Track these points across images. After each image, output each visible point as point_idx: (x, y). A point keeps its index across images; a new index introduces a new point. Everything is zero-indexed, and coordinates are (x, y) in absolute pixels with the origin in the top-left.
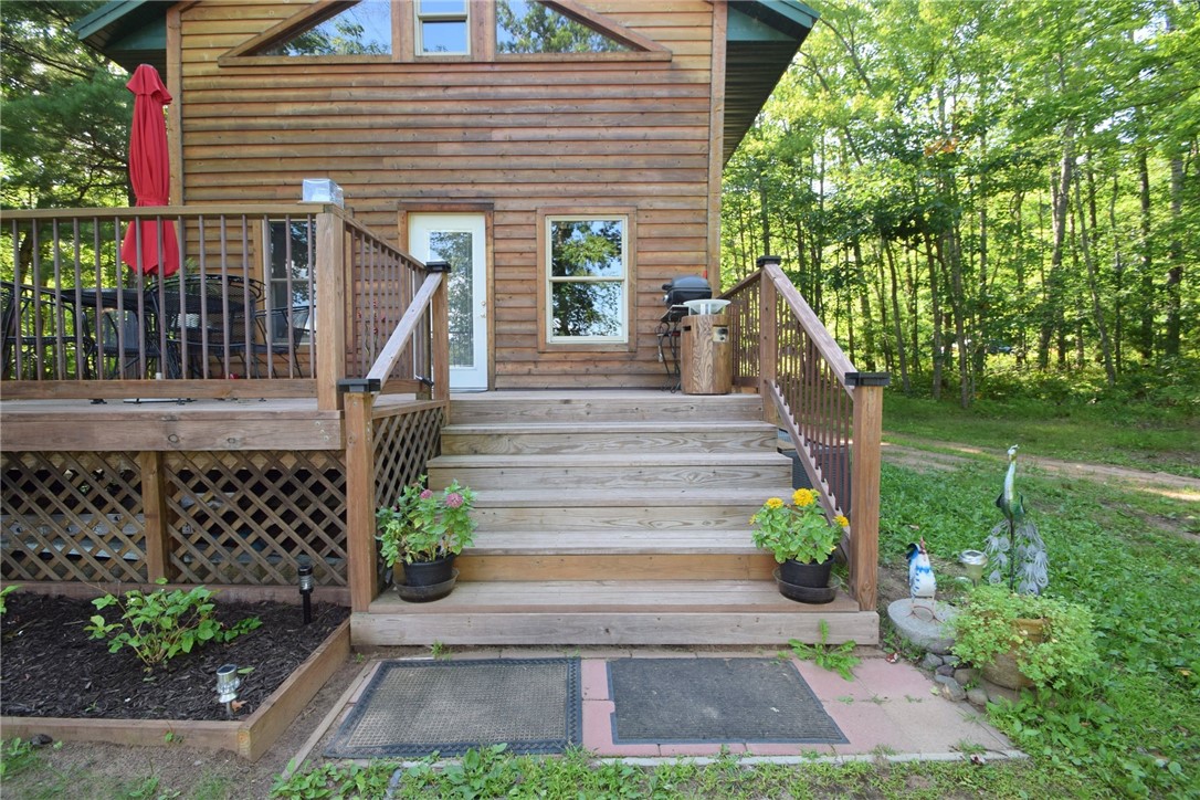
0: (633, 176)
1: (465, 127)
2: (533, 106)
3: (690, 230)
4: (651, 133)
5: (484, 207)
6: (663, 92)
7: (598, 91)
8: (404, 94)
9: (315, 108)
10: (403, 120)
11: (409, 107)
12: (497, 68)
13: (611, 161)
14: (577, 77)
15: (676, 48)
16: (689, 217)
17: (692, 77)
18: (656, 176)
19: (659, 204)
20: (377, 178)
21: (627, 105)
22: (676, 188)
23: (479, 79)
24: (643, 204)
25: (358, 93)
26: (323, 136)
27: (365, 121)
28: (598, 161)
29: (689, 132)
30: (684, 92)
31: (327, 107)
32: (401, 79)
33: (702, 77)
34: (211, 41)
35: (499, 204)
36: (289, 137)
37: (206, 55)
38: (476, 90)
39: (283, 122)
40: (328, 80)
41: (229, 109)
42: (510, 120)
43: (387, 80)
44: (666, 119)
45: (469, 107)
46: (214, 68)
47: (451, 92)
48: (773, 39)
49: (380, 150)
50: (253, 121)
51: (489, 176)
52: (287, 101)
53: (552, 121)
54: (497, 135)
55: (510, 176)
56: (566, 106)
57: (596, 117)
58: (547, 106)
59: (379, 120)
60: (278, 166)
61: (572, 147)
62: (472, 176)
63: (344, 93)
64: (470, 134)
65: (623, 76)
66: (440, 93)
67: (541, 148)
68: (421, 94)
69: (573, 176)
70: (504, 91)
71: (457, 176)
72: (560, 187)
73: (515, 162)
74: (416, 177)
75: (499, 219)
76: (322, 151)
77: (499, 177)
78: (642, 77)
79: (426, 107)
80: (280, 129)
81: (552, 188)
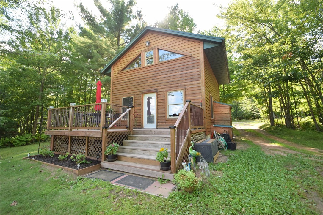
0: (184, 81)
1: (153, 77)
2: (164, 71)
3: (197, 91)
4: (188, 72)
5: (155, 91)
6: (190, 63)
7: (177, 65)
8: (143, 73)
9: (130, 78)
10: (143, 77)
11: (144, 75)
12: (158, 65)
13: (180, 79)
14: (173, 64)
15: (192, 53)
16: (197, 89)
17: (196, 59)
18: (189, 80)
19: (190, 86)
20: (139, 88)
21: (183, 67)
22: (194, 82)
23: (155, 68)
24: (187, 87)
25: (136, 74)
26: (131, 82)
27: (137, 79)
28: (177, 79)
29: (196, 70)
30: (195, 62)
31: (132, 77)
32: (143, 70)
33: (198, 58)
34: (117, 70)
35: (158, 91)
36: (126, 83)
37: (116, 72)
38: (155, 70)
39: (126, 81)
40: (132, 73)
41: (119, 80)
42: (160, 74)
43: (141, 71)
44: (191, 68)
45: (153, 73)
46: (117, 74)
47: (151, 71)
48: (215, 46)
49: (139, 83)
50: (122, 82)
51: (157, 85)
52: (126, 78)
53: (168, 73)
54: (158, 77)
55: (161, 85)
56: (170, 70)
57: (176, 71)
58: (167, 70)
59: (139, 78)
60: (124, 88)
61: (172, 77)
62: (154, 86)
63: (134, 74)
64: (153, 78)
65: (182, 62)
66: (149, 71)
67: (166, 79)
68: (146, 72)
69: (172, 83)
70: (159, 69)
71: (151, 86)
72: (170, 86)
73: (161, 82)
74: (145, 87)
75: (159, 93)
76: (131, 85)
77: (159, 85)
78: (186, 61)
79: (146, 75)
80: (125, 82)
81: (168, 86)
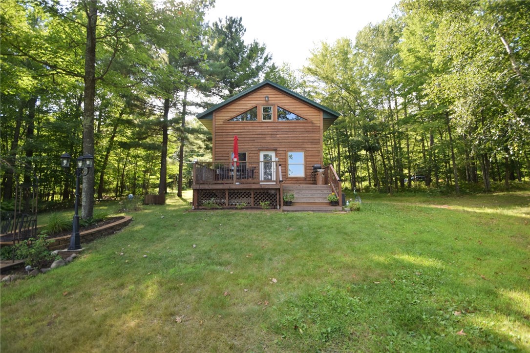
0: (305, 144)
1: (272, 134)
2: (286, 130)
3: (317, 154)
4: (309, 136)
5: (275, 150)
6: (311, 128)
7: (298, 127)
8: (259, 128)
9: (242, 131)
10: (259, 133)
11: (260, 131)
12: (278, 123)
13: (300, 141)
14: (293, 125)
15: (313, 119)
16: (317, 152)
17: (316, 125)
18: (309, 144)
19: (310, 149)
20: (254, 144)
21: (303, 130)
22: (314, 146)
23: (274, 125)
24: (307, 149)
25: (250, 128)
26: (243, 136)
27: (252, 133)
28: (298, 141)
29: (316, 135)
30: (315, 128)
32: (259, 125)
33: (318, 125)
34: (221, 118)
35: (278, 149)
37: (220, 121)
38: (274, 127)
40: (244, 125)
41: (225, 131)
42: (280, 133)
43: (256, 126)
44: (311, 133)
45: (272, 130)
46: (222, 123)
47: (268, 128)
48: (332, 117)
49: (255, 139)
50: (229, 133)
51: (277, 144)
52: (236, 130)
53: (289, 133)
54: (278, 136)
55: (280, 144)
56: (291, 130)
57: (297, 133)
58: (288, 130)
59: (255, 133)
61: (293, 138)
62: (273, 144)
63: (247, 128)
64: (272, 136)
65: (302, 125)
66: (266, 128)
67: (287, 138)
68: (262, 128)
69: (293, 144)
70: (279, 127)
71: (270, 143)
73: (281, 141)
74: (262, 144)
75: (278, 152)
78: (307, 125)
79: (264, 131)
81: (289, 146)
